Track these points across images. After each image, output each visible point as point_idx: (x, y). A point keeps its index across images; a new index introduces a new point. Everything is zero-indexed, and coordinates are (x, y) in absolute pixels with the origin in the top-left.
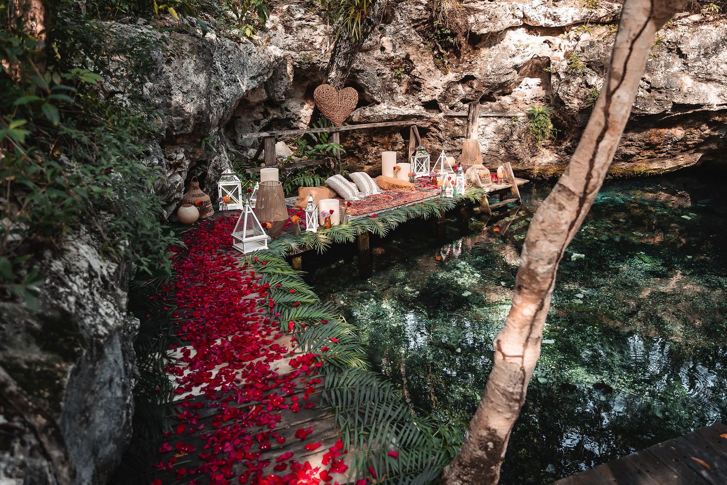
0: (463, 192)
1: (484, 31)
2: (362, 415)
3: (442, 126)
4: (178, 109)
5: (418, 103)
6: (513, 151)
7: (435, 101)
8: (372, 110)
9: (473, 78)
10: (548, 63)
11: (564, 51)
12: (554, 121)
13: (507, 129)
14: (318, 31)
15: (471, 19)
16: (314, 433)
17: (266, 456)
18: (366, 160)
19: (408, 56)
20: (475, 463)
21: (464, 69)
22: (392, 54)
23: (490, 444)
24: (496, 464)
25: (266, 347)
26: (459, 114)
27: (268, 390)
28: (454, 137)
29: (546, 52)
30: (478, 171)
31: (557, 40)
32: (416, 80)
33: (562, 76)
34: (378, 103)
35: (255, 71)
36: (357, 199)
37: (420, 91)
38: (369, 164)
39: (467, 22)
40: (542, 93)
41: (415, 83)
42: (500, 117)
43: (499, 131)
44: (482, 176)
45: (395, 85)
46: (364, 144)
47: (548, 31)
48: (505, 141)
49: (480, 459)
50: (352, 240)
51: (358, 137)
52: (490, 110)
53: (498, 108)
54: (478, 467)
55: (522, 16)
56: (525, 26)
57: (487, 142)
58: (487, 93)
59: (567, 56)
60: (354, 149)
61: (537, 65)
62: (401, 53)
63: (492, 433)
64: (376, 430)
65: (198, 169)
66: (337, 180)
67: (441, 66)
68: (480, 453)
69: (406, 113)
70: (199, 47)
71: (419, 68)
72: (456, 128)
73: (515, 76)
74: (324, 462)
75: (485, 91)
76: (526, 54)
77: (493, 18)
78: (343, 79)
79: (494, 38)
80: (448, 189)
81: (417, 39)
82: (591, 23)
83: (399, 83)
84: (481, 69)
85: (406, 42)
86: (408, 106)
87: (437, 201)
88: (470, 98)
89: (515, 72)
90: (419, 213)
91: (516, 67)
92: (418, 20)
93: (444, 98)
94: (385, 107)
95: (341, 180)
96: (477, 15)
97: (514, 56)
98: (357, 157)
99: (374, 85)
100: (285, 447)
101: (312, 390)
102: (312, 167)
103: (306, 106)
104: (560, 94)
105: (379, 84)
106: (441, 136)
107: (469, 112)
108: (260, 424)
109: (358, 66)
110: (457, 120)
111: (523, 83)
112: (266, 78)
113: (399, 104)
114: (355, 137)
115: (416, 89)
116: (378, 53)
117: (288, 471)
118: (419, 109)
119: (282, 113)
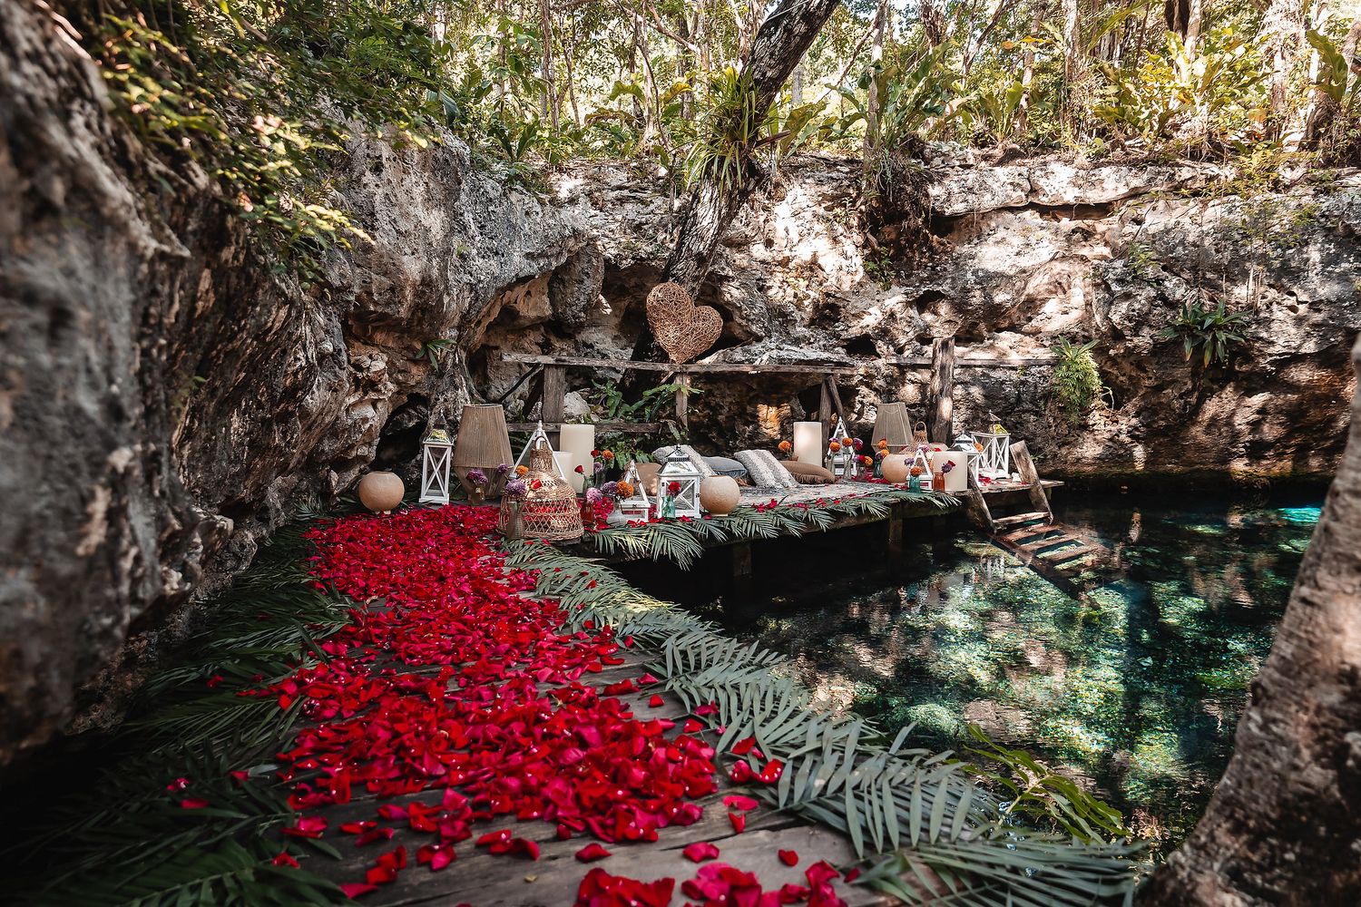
1: (960, 208)
3: (881, 383)
4: (385, 260)
5: (835, 341)
7: (867, 336)
8: (748, 351)
9: (939, 296)
11: (1113, 247)
13: (1009, 390)
14: (652, 207)
15: (935, 190)
19: (815, 257)
21: (922, 281)
22: (786, 254)
26: (915, 361)
29: (1078, 247)
31: (1098, 226)
32: (831, 300)
33: (1115, 288)
34: (759, 339)
35: (535, 246)
37: (838, 320)
39: (926, 193)
40: (1074, 325)
41: (827, 307)
42: (994, 368)
43: (994, 392)
45: (792, 308)
46: (730, 418)
47: (1082, 211)
51: (717, 404)
53: (989, 353)
54: (1308, 834)
55: (1027, 188)
56: (1034, 206)
58: (967, 324)
59: (1120, 254)
60: (709, 427)
61: (1060, 275)
62: (802, 252)
65: (409, 414)
67: (878, 276)
69: (813, 357)
70: (436, 159)
71: (837, 279)
72: (909, 388)
73: (1019, 293)
75: (962, 321)
76: (1041, 251)
77: (975, 188)
78: (696, 279)
81: (831, 228)
83: (798, 305)
84: (953, 279)
85: (811, 231)
86: (816, 345)
88: (933, 333)
89: (1021, 285)
91: (1022, 276)
93: (884, 333)
94: (773, 346)
98: (715, 445)
99: (752, 305)
102: (633, 435)
104: (1114, 319)
105: (761, 304)
107: (934, 358)
109: (723, 269)
110: (910, 373)
112: (554, 264)
113: (797, 342)
114: (713, 404)
115: (829, 318)
116: (758, 251)
118: (838, 354)
119: (577, 350)
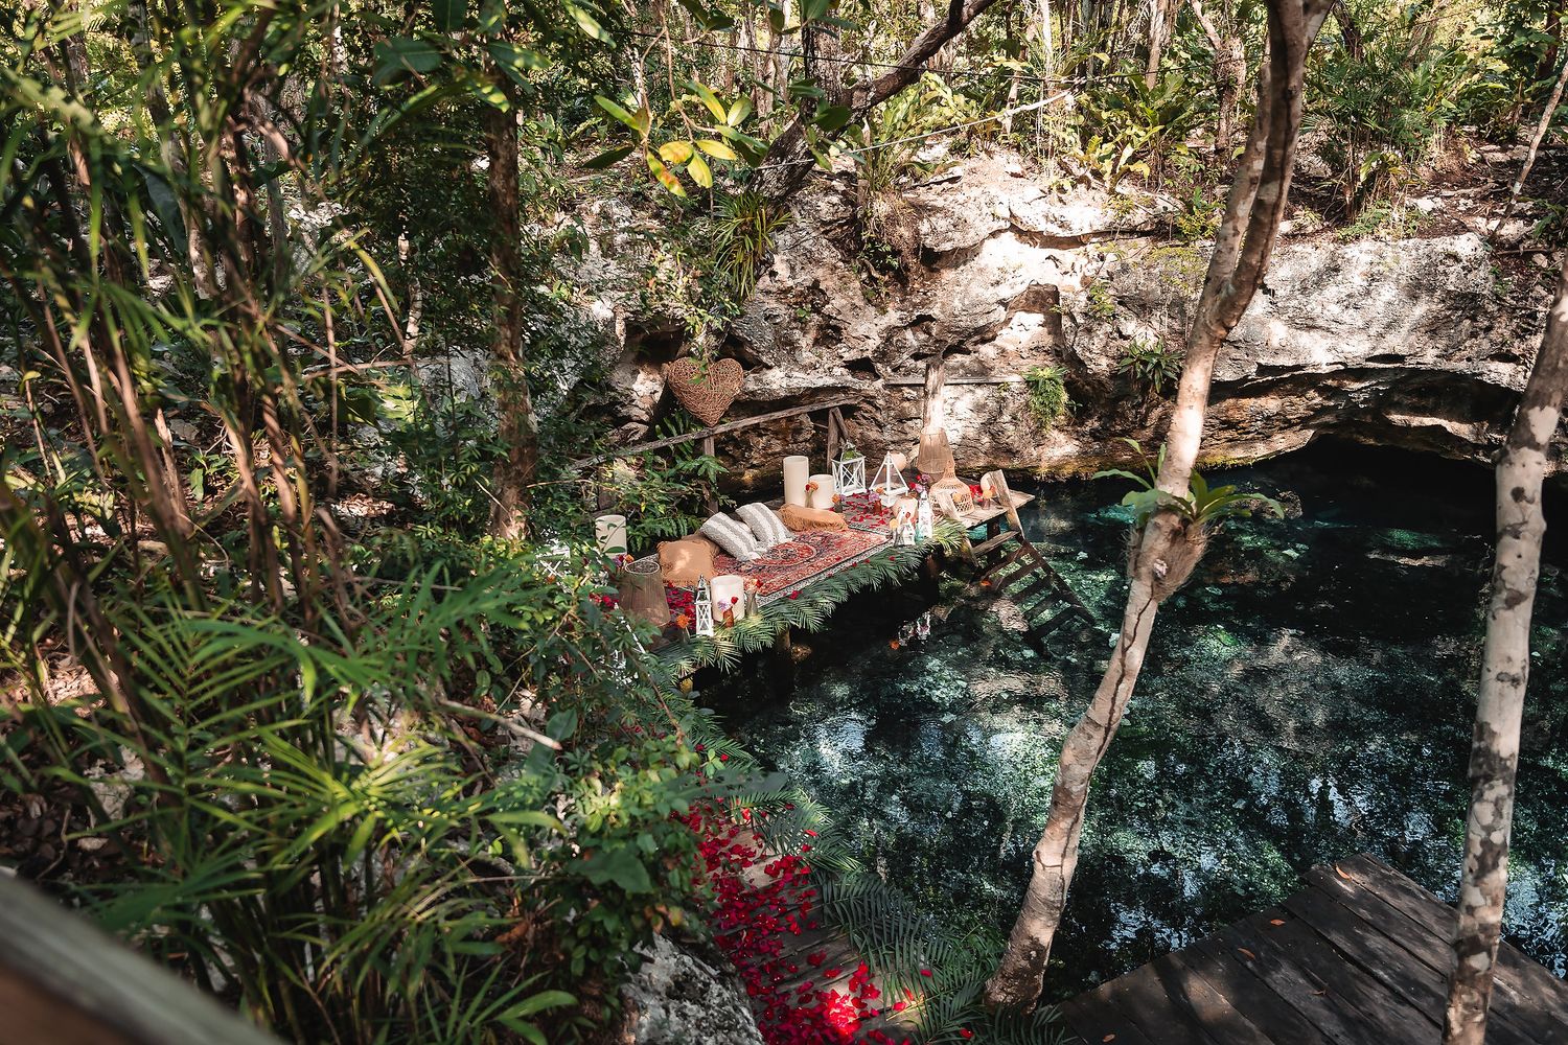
0: (929, 531)
1: (947, 246)
2: (880, 932)
3: (881, 402)
5: (838, 362)
6: (1004, 440)
7: (867, 359)
9: (930, 318)
10: (1055, 294)
11: (1080, 275)
12: (1069, 386)
13: (992, 404)
15: (924, 227)
16: (828, 957)
17: (782, 989)
18: (747, 460)
19: (816, 283)
20: (1018, 974)
21: (915, 306)
22: (790, 283)
23: (1033, 953)
24: (1039, 973)
25: (724, 850)
26: (910, 380)
27: (753, 909)
28: (902, 418)
29: (1049, 276)
30: (951, 491)
31: (1068, 256)
32: (833, 322)
33: (1080, 320)
34: (769, 368)
36: (757, 556)
37: (840, 341)
38: (753, 466)
39: (917, 232)
40: (1048, 341)
41: (829, 326)
42: (979, 384)
43: (979, 408)
44: (958, 500)
45: (797, 334)
46: (745, 433)
47: (1052, 241)
48: (990, 426)
49: (1024, 970)
50: (770, 644)
52: (961, 371)
53: (976, 367)
54: (1021, 977)
55: (1008, 215)
56: (1013, 228)
57: (959, 425)
58: (955, 342)
59: (1086, 283)
60: (726, 443)
61: (1037, 292)
62: (804, 278)
63: (1035, 943)
64: (901, 948)
66: (718, 524)
67: (874, 299)
68: (1024, 963)
69: (820, 383)
71: (838, 302)
72: (906, 404)
73: (1000, 314)
74: (852, 988)
75: (951, 340)
76: (1019, 280)
77: (960, 224)
79: (962, 256)
80: (906, 533)
81: (830, 255)
82: (1122, 233)
83: (802, 329)
84: (943, 304)
85: (812, 260)
86: (821, 370)
87: (889, 554)
88: (926, 351)
89: (1002, 308)
90: (864, 581)
91: (1003, 303)
92: (831, 222)
93: (883, 355)
94: (782, 375)
95: (728, 526)
96: (933, 219)
97: (998, 283)
98: (732, 457)
99: (762, 339)
100: (800, 977)
101: (808, 906)
103: (641, 376)
104: (1078, 350)
105: (769, 337)
106: (879, 417)
107: (926, 376)
108: (759, 952)
110: (906, 389)
111: (1014, 322)
113: (805, 368)
115: (832, 337)
116: (765, 283)
117: (814, 1003)
118: (841, 376)
119: (603, 395)
